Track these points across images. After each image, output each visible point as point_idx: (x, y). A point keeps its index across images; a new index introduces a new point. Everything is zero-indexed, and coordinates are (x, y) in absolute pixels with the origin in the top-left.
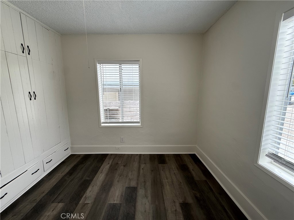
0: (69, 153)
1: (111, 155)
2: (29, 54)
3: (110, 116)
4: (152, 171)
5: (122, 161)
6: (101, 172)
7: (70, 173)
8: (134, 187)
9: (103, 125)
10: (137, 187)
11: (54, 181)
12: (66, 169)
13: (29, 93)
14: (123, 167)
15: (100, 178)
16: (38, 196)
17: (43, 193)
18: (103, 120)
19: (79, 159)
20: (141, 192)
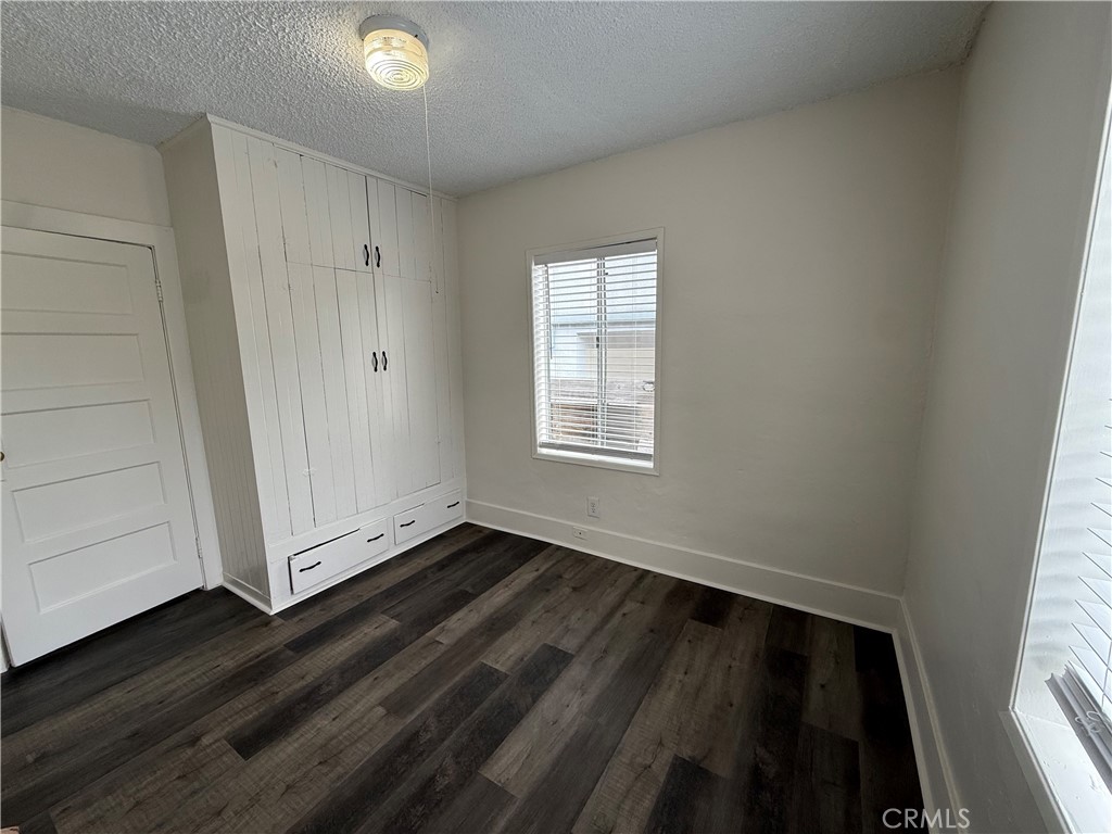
0: (458, 517)
1: (559, 548)
2: (378, 265)
3: (565, 427)
4: (652, 631)
5: (576, 574)
6: (507, 586)
7: (442, 566)
8: (566, 653)
9: (545, 451)
10: (572, 656)
11: (404, 572)
12: (440, 554)
13: (374, 354)
14: (567, 590)
15: (498, 597)
16: (366, 592)
17: (378, 588)
18: (543, 435)
19: (475, 538)
20: (576, 672)
